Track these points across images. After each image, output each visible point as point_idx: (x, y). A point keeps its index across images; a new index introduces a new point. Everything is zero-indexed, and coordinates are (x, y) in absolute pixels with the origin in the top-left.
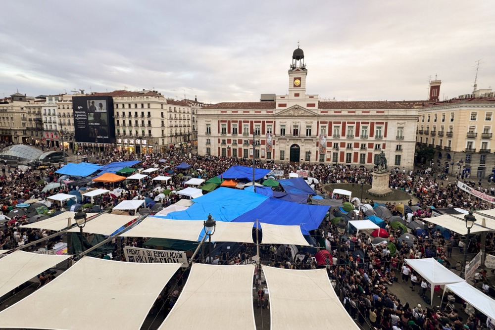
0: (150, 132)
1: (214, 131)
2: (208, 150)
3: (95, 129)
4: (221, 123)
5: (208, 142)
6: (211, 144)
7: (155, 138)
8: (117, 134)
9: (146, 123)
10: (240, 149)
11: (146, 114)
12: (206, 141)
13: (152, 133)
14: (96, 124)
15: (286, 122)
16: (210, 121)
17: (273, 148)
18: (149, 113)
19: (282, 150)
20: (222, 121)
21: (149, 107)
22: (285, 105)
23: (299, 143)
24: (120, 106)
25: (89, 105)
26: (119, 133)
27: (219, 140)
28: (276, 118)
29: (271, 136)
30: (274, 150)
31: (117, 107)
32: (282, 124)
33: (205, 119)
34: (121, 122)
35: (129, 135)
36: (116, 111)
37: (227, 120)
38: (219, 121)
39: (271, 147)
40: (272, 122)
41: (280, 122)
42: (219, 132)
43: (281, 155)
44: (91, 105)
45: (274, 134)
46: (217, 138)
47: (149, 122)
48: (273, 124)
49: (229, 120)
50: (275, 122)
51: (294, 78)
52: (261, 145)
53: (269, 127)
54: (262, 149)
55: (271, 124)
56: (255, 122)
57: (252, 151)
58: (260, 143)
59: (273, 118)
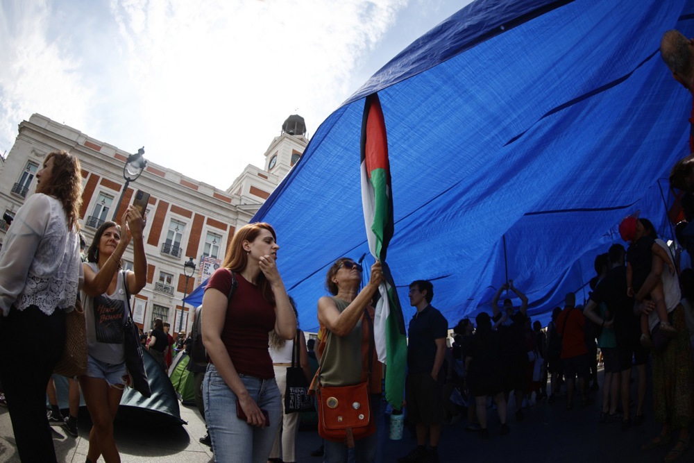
22: (264, 195)
28: (240, 217)
50: (233, 228)
51: (294, 150)
52: (176, 292)
53: (211, 240)
54: (178, 307)
55: (218, 231)
56: (172, 210)
57: (140, 307)
58: (175, 283)
59: (231, 216)
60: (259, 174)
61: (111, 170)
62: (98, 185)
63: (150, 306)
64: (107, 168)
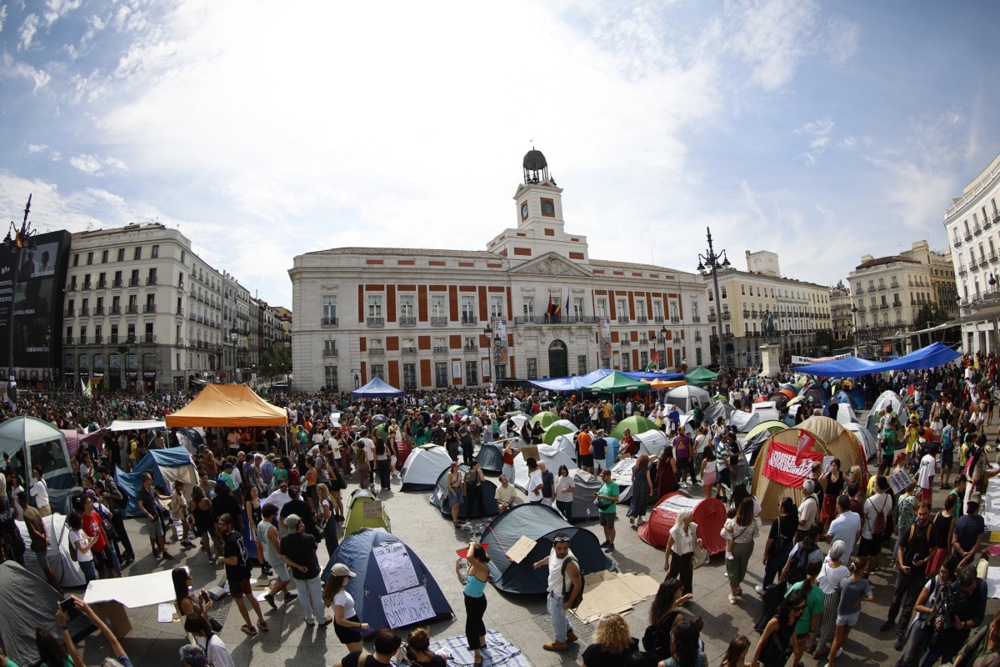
0: (149, 327)
1: (347, 315)
2: (331, 371)
3: (25, 328)
4: (366, 293)
5: (330, 350)
6: (340, 353)
7: (162, 346)
8: (65, 342)
9: (141, 301)
10: (425, 364)
11: (143, 276)
12: (323, 347)
13: (156, 331)
14: (27, 312)
15: (534, 290)
16: (336, 287)
17: (510, 354)
18: (153, 272)
19: (531, 356)
20: (370, 288)
21: (154, 256)
22: (527, 252)
23: (565, 338)
24: (83, 259)
25: (23, 259)
26: (70, 339)
27: (363, 341)
28: (513, 278)
29: (504, 323)
30: (512, 358)
31: (76, 263)
32: (526, 294)
33: (321, 283)
34: (78, 306)
35: (93, 341)
36: (71, 272)
37: (386, 283)
38: (361, 287)
39: (506, 352)
40: (501, 289)
41: (522, 290)
42: (361, 319)
43: (529, 370)
44: (27, 259)
45: (510, 318)
46: (357, 337)
47: (151, 297)
48: (504, 294)
49: (391, 282)
50: (509, 290)
51: (542, 199)
52: (479, 349)
53: (495, 301)
54: (483, 359)
55: (499, 294)
56: (461, 290)
57: (457, 367)
58: (477, 343)
59: (505, 279)
60: (518, 234)
61: (401, 276)
62: (397, 292)
63: (464, 364)
64: (397, 276)
